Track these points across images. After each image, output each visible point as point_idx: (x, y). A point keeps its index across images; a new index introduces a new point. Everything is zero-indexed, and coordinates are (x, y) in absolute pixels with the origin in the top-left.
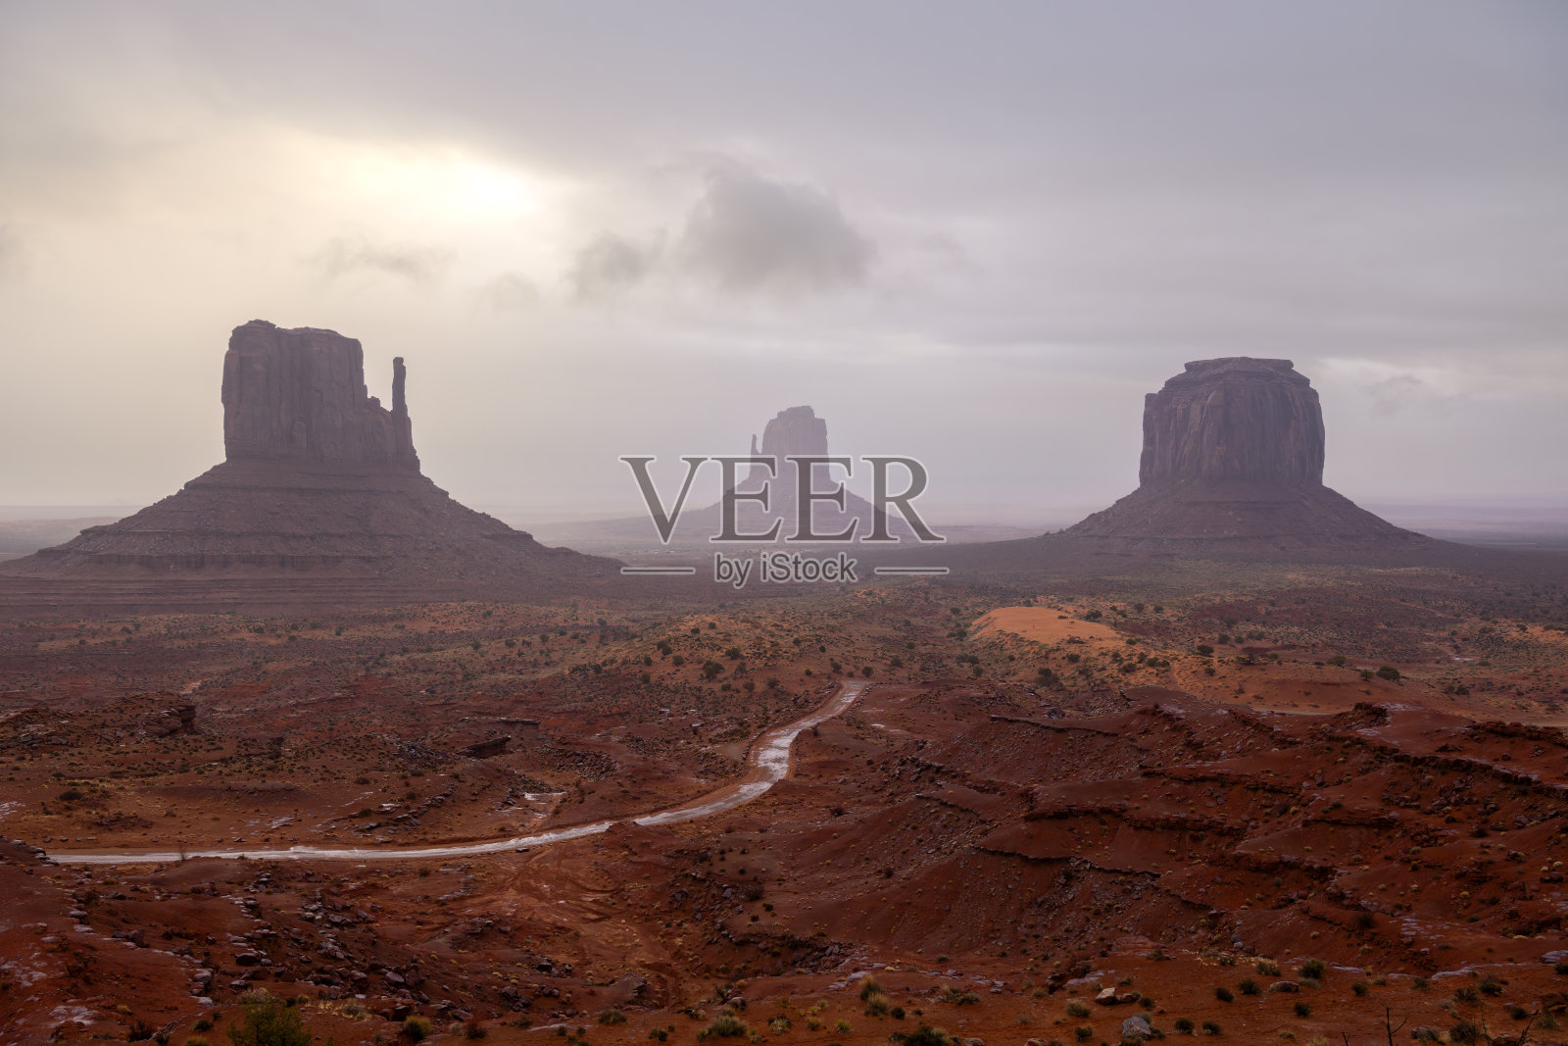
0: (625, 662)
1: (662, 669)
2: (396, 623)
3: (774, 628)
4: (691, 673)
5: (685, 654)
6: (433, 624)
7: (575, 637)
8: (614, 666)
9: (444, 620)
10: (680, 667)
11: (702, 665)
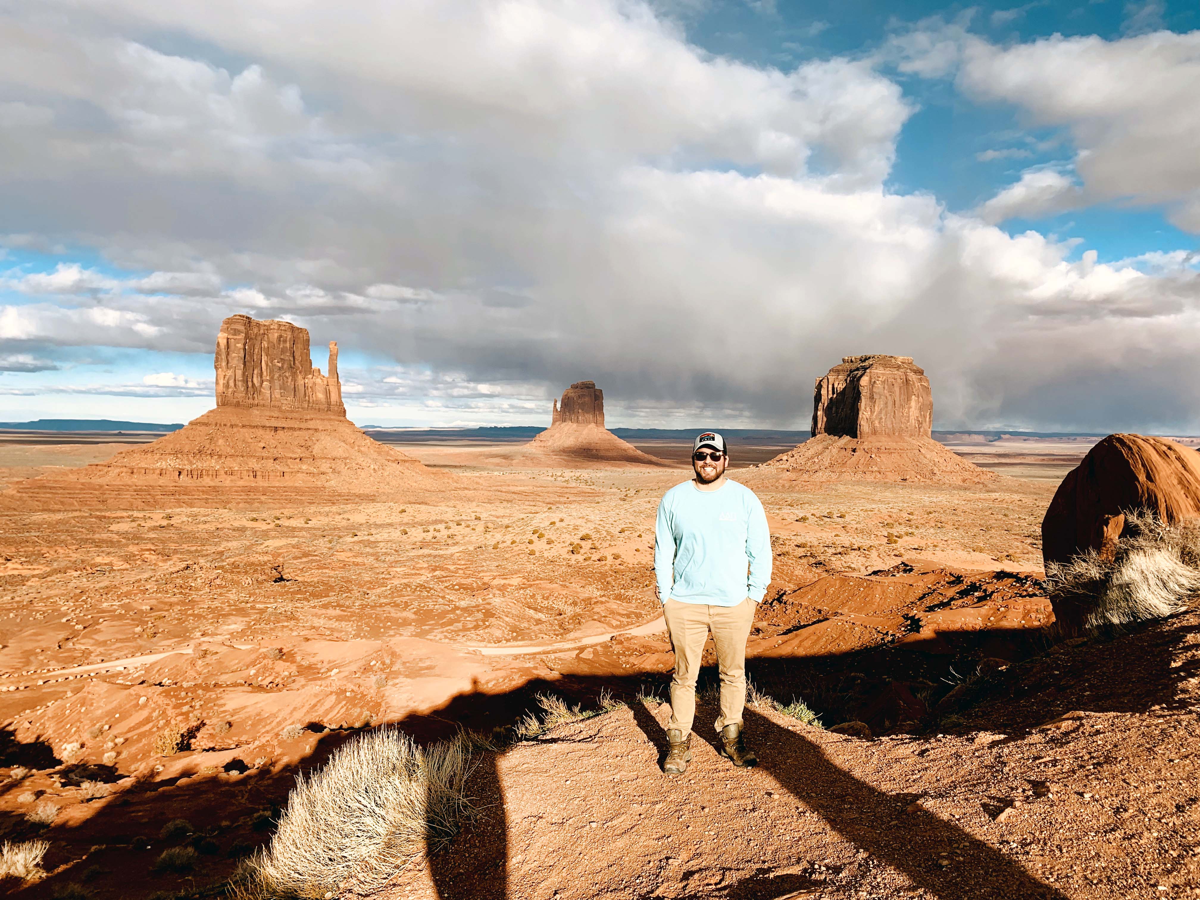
0: (513, 542)
1: (539, 545)
2: (341, 516)
3: (601, 523)
4: (560, 550)
5: (553, 538)
6: (368, 517)
7: (468, 526)
8: (505, 545)
9: (375, 514)
10: (552, 545)
11: (567, 544)
